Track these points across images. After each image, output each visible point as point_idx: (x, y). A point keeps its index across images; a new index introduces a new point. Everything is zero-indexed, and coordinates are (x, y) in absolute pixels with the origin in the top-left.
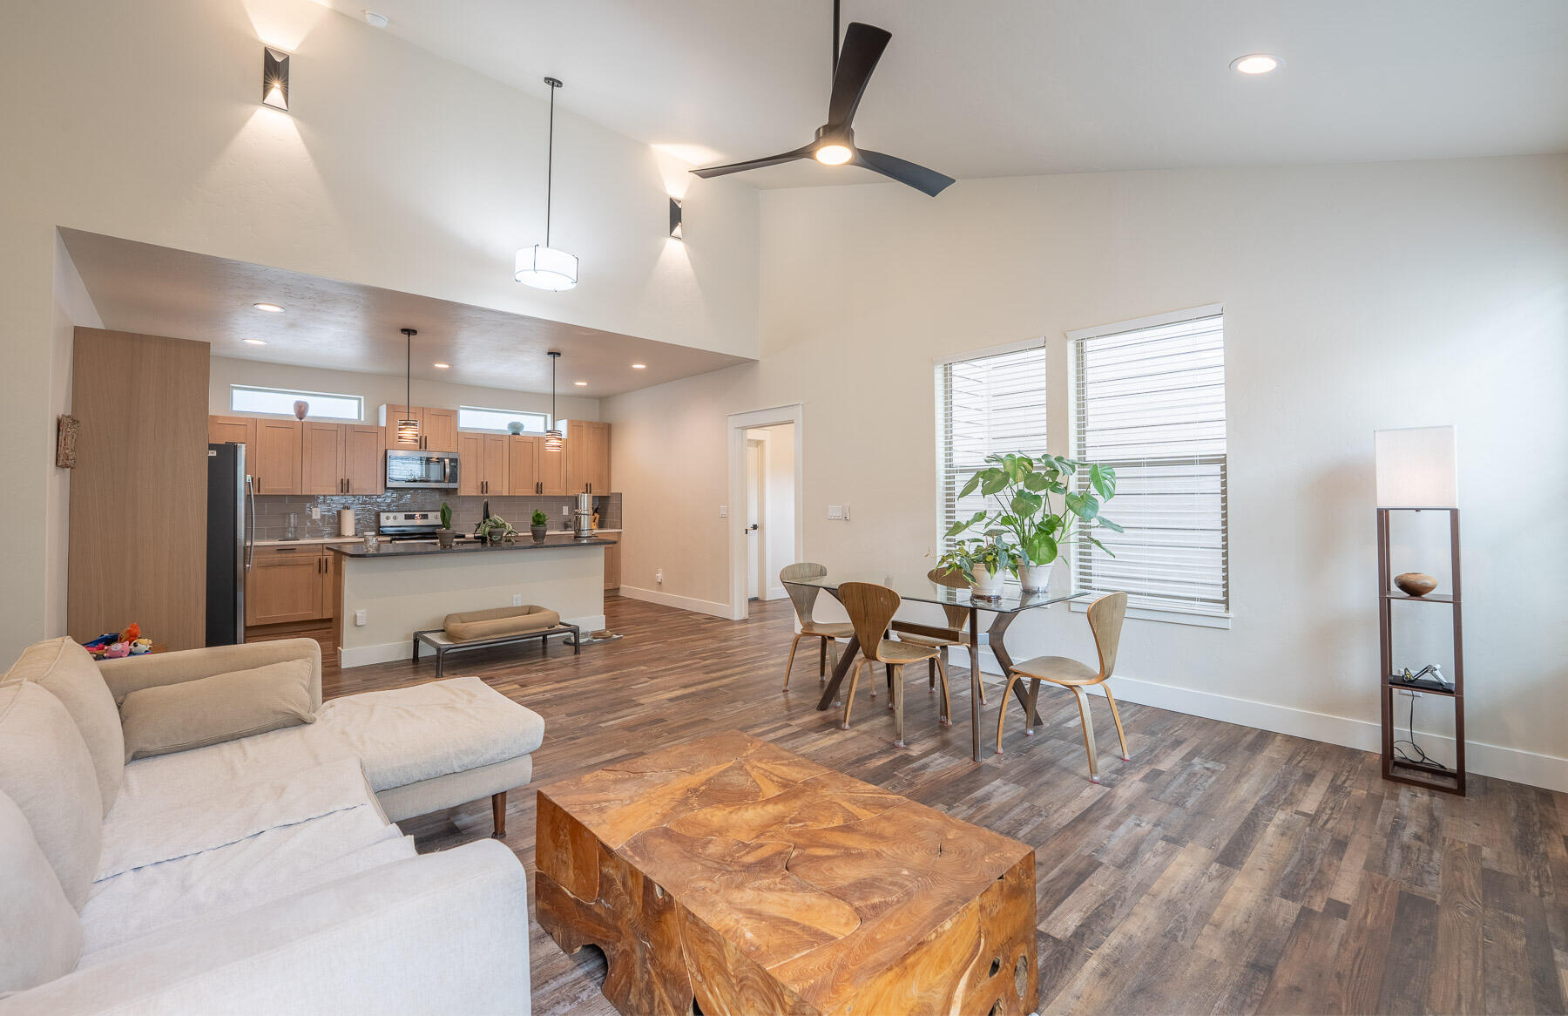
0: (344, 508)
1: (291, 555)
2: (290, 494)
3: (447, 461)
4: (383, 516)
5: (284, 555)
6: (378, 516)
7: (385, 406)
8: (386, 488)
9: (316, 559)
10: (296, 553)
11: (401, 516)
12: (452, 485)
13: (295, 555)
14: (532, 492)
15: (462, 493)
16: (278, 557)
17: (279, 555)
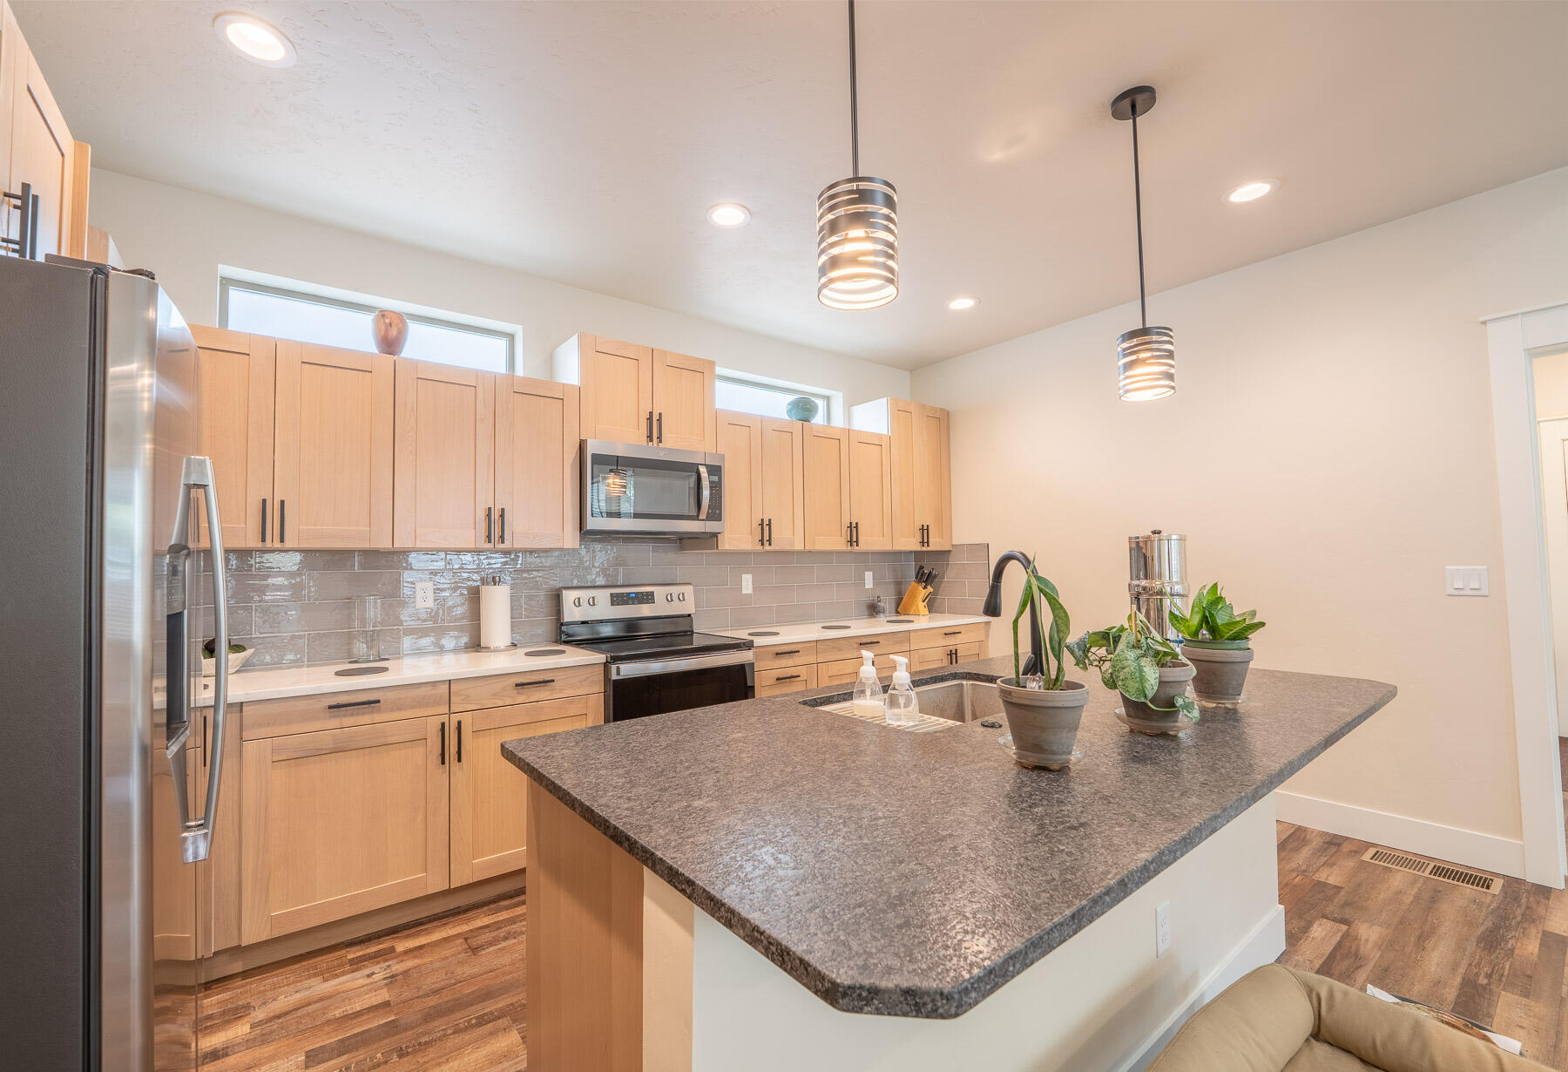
0: (484, 581)
1: (366, 719)
2: (365, 545)
3: (703, 470)
4: (569, 597)
5: (348, 721)
6: (557, 598)
7: (573, 342)
8: (585, 534)
9: (433, 726)
10: (379, 711)
11: (603, 596)
12: (711, 526)
13: (377, 717)
14: (838, 543)
15: (728, 543)
16: (330, 729)
17: (334, 723)
